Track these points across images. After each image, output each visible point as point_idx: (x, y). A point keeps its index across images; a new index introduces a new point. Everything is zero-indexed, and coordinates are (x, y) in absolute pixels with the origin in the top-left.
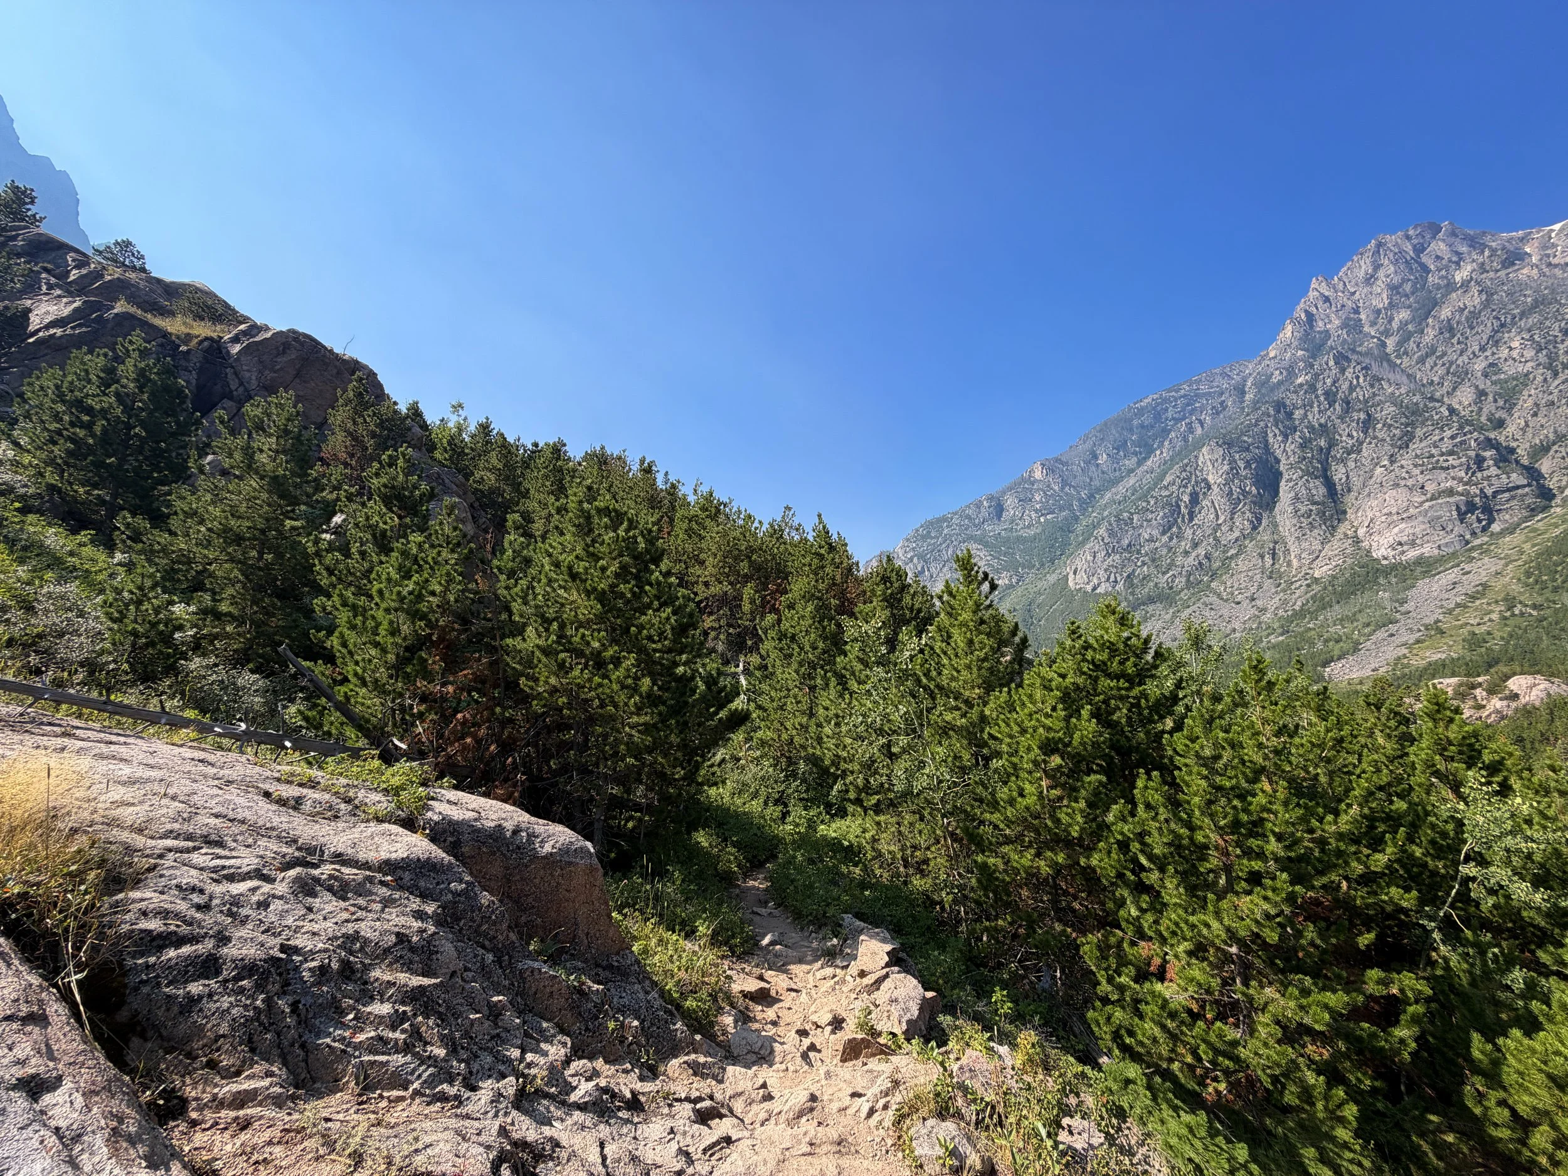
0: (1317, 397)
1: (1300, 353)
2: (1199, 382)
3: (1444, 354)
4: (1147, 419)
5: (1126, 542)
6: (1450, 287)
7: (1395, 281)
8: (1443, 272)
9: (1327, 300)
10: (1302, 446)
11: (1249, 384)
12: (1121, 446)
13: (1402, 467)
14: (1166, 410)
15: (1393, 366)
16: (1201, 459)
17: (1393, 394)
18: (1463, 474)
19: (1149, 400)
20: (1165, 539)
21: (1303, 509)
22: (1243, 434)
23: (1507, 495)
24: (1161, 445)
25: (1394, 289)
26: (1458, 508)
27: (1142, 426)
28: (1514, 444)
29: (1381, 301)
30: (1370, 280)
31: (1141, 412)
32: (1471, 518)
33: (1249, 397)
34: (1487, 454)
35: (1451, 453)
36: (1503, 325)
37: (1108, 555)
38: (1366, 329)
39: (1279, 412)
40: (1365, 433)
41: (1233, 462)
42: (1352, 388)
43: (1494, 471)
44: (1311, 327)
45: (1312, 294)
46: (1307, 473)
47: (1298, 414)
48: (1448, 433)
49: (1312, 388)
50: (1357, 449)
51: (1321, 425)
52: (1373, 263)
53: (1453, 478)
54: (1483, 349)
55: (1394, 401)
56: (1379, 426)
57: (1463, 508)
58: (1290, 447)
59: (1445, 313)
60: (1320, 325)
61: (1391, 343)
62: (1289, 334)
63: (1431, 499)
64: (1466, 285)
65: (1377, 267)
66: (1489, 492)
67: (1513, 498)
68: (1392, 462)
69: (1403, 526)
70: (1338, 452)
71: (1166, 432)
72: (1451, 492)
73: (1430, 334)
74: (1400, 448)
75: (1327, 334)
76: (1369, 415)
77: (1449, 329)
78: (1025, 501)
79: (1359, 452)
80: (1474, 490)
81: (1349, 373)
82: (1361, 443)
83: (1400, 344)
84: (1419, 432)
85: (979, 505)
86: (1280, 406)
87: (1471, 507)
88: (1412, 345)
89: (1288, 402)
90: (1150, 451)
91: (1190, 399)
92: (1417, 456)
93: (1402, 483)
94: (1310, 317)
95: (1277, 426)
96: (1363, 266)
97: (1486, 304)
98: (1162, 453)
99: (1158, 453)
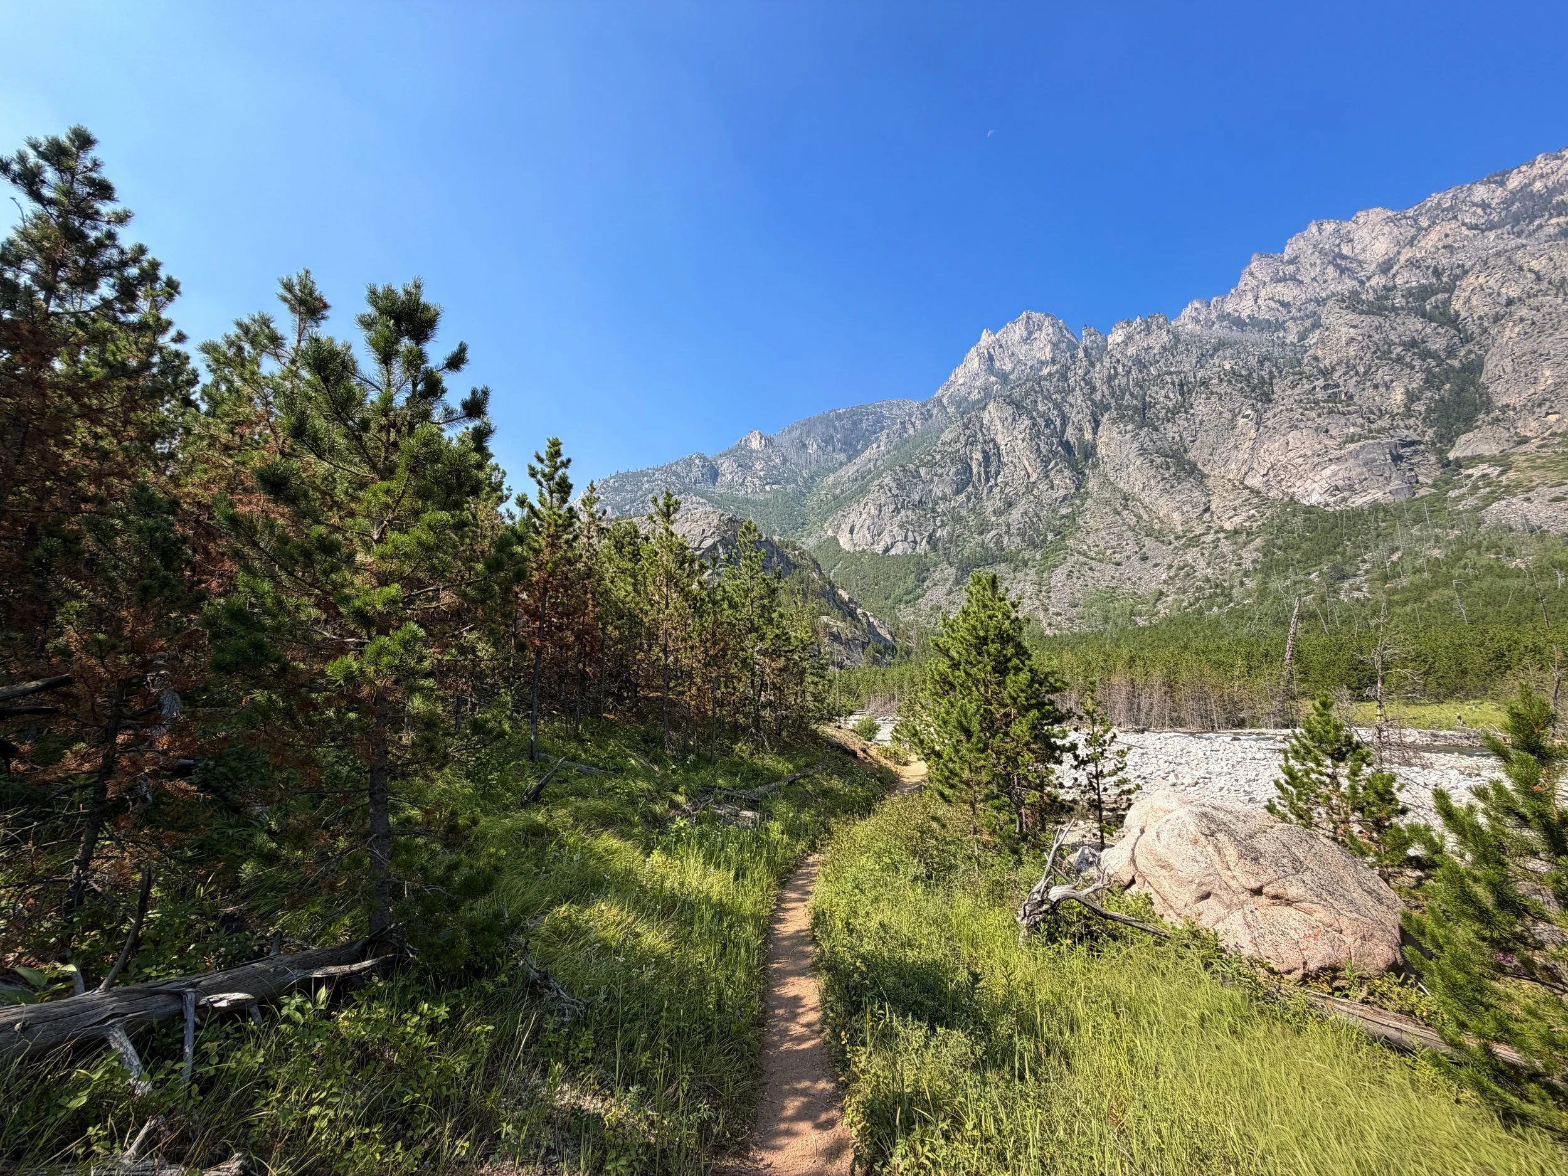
5: (916, 497)
7: (1054, 340)
8: (1093, 338)
12: (829, 440)
13: (1286, 411)
16: (986, 417)
20: (962, 497)
23: (1408, 449)
26: (1391, 452)
27: (844, 429)
29: (1046, 353)
30: (1027, 341)
37: (897, 510)
41: (1031, 418)
44: (993, 362)
45: (986, 339)
52: (1026, 329)
62: (977, 365)
63: (1350, 442)
68: (1259, 411)
69: (1334, 467)
72: (1356, 439)
78: (745, 467)
85: (689, 463)
92: (1299, 401)
93: (1301, 425)
96: (1016, 331)
98: (879, 446)
99: (875, 445)
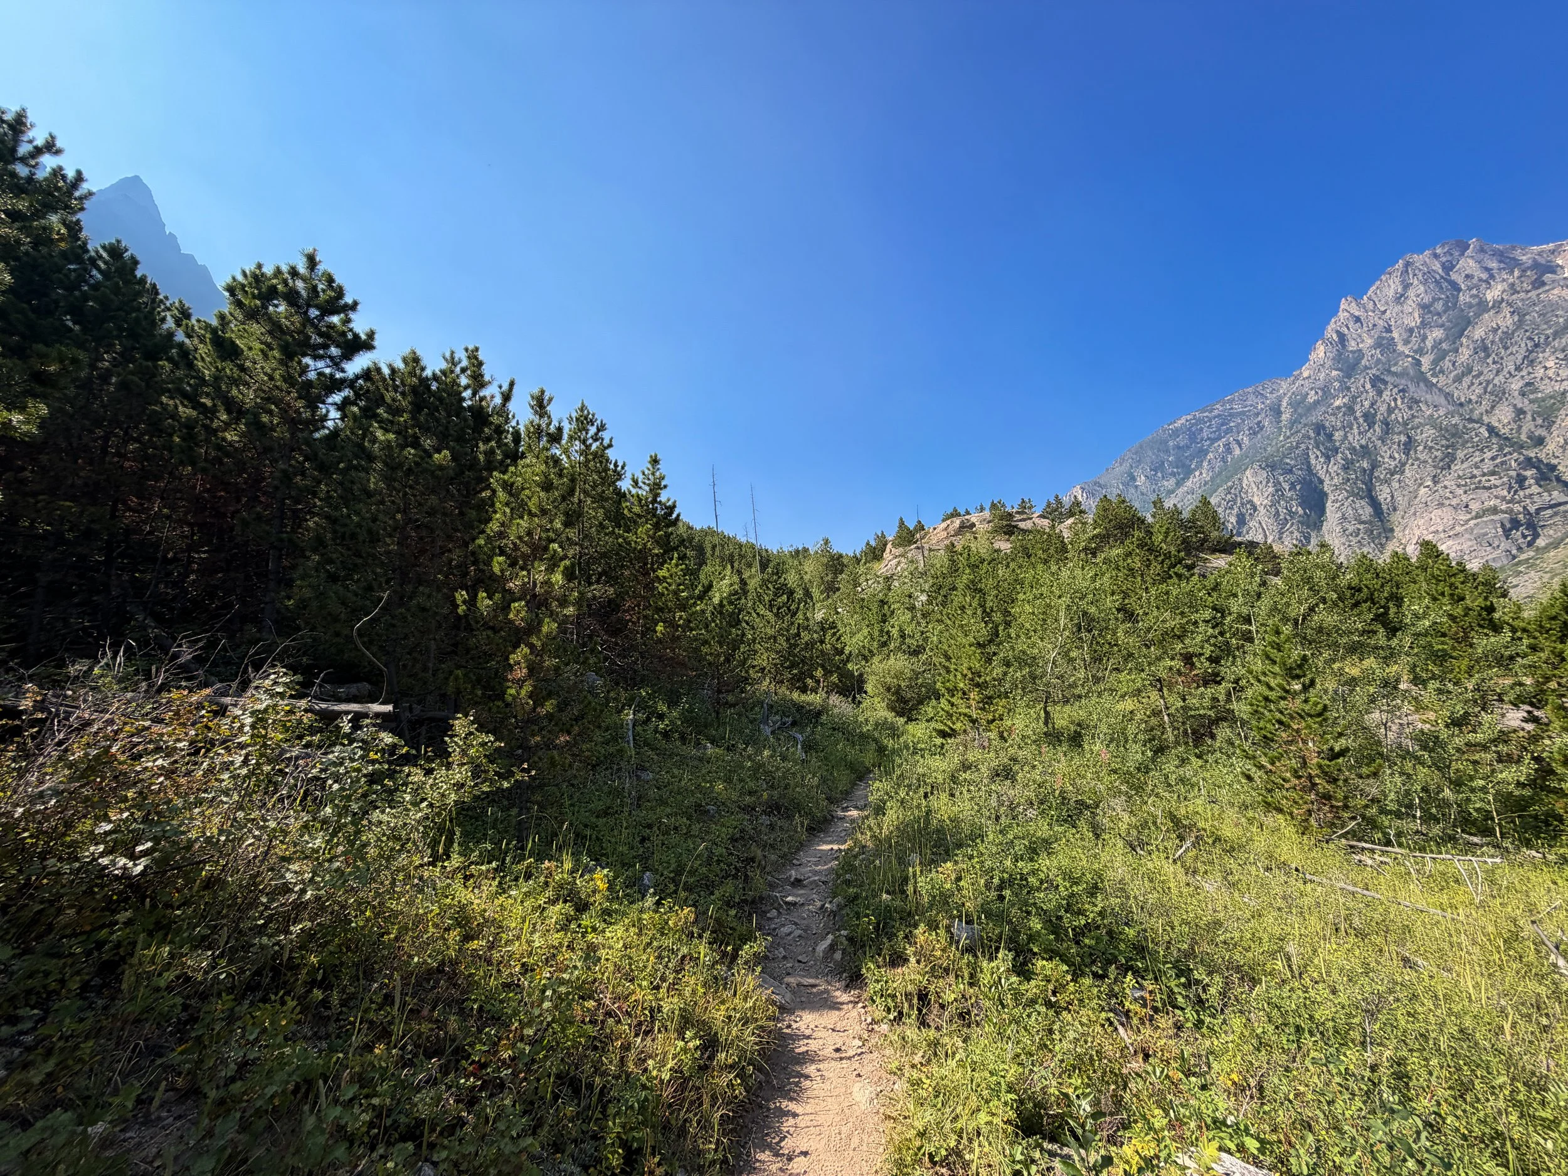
0: (1356, 419)
1: (1334, 373)
2: (1231, 401)
3: (1481, 373)
4: (1182, 440)
6: (1482, 307)
7: (1426, 301)
8: (1474, 292)
9: (1358, 320)
10: (1346, 468)
11: (1284, 404)
12: (1158, 467)
13: (1446, 487)
14: (1201, 430)
15: (1430, 386)
16: (1245, 482)
17: (1432, 416)
18: (1505, 493)
19: (1183, 421)
21: (1351, 529)
22: (1285, 456)
23: (1549, 511)
24: (1199, 466)
25: (1425, 308)
26: (1503, 525)
27: (1178, 447)
28: (1554, 461)
29: (1414, 320)
30: (1400, 298)
31: (1176, 433)
32: (1516, 534)
33: (1285, 417)
34: (1528, 473)
35: (1493, 473)
36: (1537, 345)
38: (1400, 347)
39: (1319, 434)
40: (1407, 454)
41: (1277, 484)
42: (1390, 411)
43: (1535, 489)
44: (1344, 346)
45: (1342, 315)
46: (1352, 494)
47: (1338, 435)
48: (1488, 455)
49: (1350, 410)
50: (1400, 469)
51: (1362, 446)
52: (1403, 282)
53: (1496, 497)
54: (1518, 369)
55: (1432, 422)
56: (1420, 448)
57: (1508, 526)
58: (1333, 468)
59: (1479, 333)
60: (1352, 345)
61: (1426, 362)
62: (1322, 354)
63: (1476, 517)
64: (1497, 305)
65: (1406, 286)
66: (1532, 509)
67: (1556, 514)
68: (1435, 483)
69: (1450, 543)
70: (1381, 473)
71: (1202, 453)
72: (1495, 510)
73: (1465, 355)
74: (1443, 469)
75: (1360, 354)
76: (1409, 437)
77: (1483, 348)
79: (1403, 472)
80: (1517, 508)
81: (1386, 395)
82: (1404, 465)
83: (1435, 362)
84: (1460, 454)
86: (1319, 428)
87: (1515, 524)
88: (1447, 364)
89: (1327, 424)
90: (1189, 472)
91: (1225, 419)
92: (1459, 477)
93: (1447, 502)
94: (1342, 337)
95: (1318, 448)
96: (1390, 285)
97: (1520, 324)
98: (1201, 474)
99: (1197, 473)
